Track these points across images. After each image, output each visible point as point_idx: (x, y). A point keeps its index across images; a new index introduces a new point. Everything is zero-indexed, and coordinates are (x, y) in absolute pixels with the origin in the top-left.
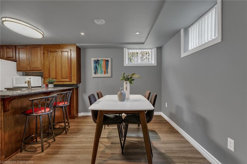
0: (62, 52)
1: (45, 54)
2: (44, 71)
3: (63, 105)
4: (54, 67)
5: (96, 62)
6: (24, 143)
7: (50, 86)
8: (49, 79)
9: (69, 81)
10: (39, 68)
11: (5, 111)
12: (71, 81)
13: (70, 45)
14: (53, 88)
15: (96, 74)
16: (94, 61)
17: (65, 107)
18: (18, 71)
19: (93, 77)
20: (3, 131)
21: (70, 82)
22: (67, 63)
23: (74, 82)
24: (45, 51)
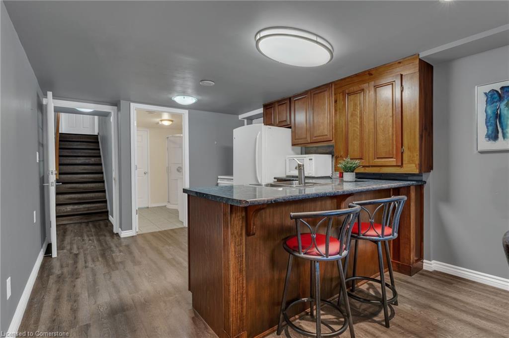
0: (376, 87)
1: (338, 102)
2: (336, 142)
3: (378, 236)
4: (358, 130)
5: (496, 95)
6: (283, 314)
7: (348, 176)
8: (344, 159)
9: (395, 164)
10: (326, 135)
11: (248, 234)
12: (401, 166)
13: (400, 63)
14: (355, 183)
15: (495, 138)
16: (486, 94)
17: (384, 242)
18: (293, 145)
19: (482, 152)
20: (245, 278)
21: (398, 168)
22: (391, 114)
23: (411, 167)
24: (338, 95)
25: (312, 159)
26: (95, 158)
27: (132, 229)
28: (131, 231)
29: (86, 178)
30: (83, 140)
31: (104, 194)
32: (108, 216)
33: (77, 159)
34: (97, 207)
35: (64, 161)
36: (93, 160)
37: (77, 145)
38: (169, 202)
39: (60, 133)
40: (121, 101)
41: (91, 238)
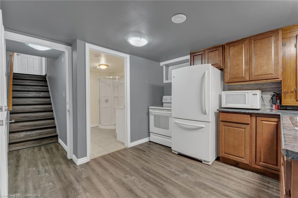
25: (256, 94)
26: (44, 93)
27: (86, 156)
28: (86, 157)
29: (37, 108)
30: (34, 79)
31: (53, 120)
32: (57, 139)
33: (28, 94)
34: (47, 132)
35: (17, 95)
36: (42, 94)
37: (29, 83)
38: (100, 123)
39: (13, 73)
40: (77, 40)
41: (47, 168)
